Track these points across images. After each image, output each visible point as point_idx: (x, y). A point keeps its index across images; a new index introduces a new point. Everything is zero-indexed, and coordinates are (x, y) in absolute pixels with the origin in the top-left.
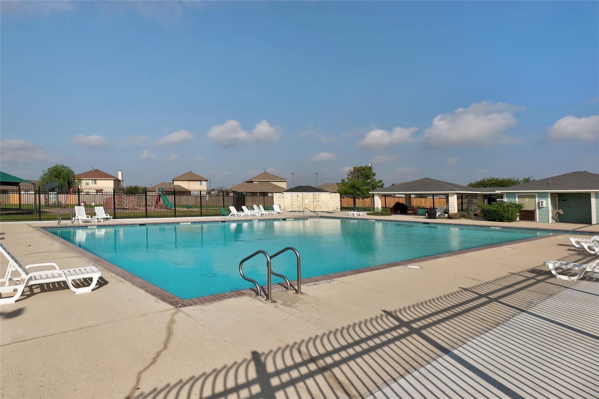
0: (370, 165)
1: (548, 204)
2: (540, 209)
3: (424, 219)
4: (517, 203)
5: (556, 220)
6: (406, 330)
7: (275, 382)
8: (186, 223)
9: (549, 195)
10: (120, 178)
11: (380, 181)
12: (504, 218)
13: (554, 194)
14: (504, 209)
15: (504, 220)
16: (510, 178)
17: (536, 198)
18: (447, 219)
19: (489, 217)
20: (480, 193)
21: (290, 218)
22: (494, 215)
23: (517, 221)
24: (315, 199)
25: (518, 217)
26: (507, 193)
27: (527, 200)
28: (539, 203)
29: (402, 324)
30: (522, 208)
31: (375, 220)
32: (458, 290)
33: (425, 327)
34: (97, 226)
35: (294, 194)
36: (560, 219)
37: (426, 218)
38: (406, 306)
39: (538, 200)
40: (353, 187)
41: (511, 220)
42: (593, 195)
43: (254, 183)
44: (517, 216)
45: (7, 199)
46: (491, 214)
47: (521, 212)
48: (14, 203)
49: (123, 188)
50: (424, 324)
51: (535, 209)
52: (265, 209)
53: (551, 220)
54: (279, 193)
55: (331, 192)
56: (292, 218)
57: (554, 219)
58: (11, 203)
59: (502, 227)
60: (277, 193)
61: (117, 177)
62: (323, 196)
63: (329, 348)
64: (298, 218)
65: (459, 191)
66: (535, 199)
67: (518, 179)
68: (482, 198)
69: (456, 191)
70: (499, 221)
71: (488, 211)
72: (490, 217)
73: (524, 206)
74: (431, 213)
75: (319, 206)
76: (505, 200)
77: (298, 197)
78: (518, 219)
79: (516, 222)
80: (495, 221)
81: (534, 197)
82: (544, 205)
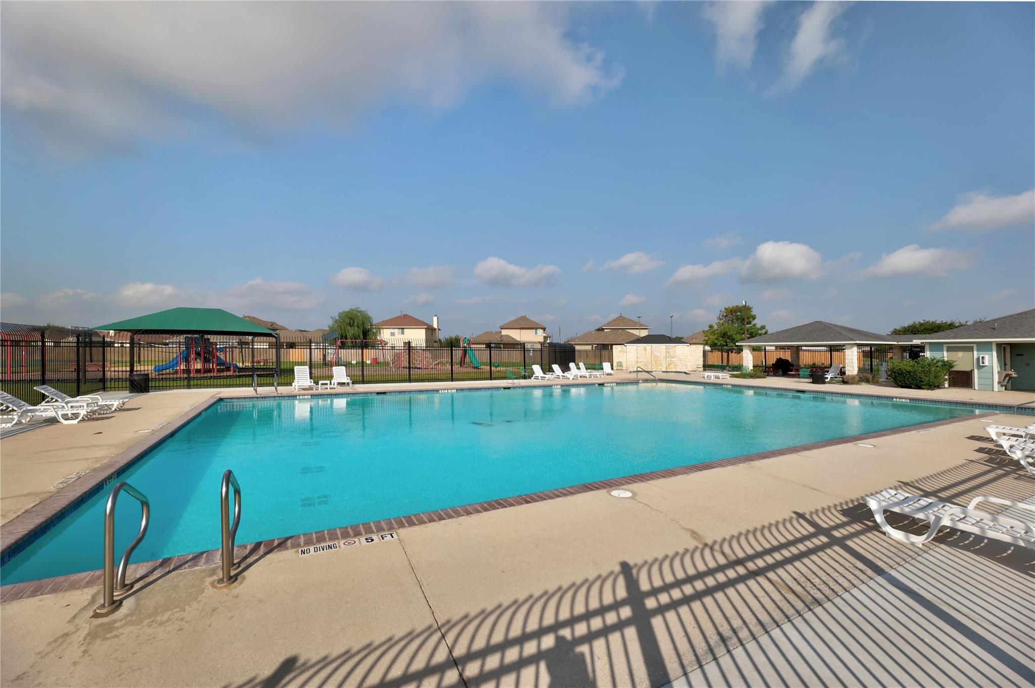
0: (744, 303)
1: (992, 360)
2: (981, 369)
3: (807, 384)
4: (946, 359)
5: (1006, 386)
6: (824, 539)
7: (651, 603)
8: (449, 391)
9: (994, 347)
10: (435, 326)
11: (763, 327)
12: (923, 384)
13: (1003, 346)
14: (923, 369)
15: (922, 387)
16: (953, 322)
17: (974, 352)
18: (841, 384)
19: (900, 381)
20: (896, 343)
21: (610, 383)
22: (908, 379)
23: (945, 388)
24: (669, 353)
25: (946, 382)
26: (930, 343)
27: (960, 354)
28: (978, 359)
29: (820, 531)
30: (952, 367)
31: (731, 386)
32: (896, 485)
33: (851, 536)
34: (311, 396)
35: (640, 346)
36: (1011, 384)
37: (810, 383)
38: (819, 508)
39: (977, 354)
40: (724, 335)
41: (935, 387)
43: (606, 332)
44: (946, 380)
45: (285, 354)
46: (904, 378)
47: (951, 373)
48: (294, 361)
49: (440, 340)
50: (842, 534)
51: (973, 369)
52: (587, 369)
53: (996, 387)
54: (620, 346)
55: (690, 344)
56: (612, 383)
57: (1002, 386)
58: (291, 360)
59: (910, 399)
60: (618, 346)
61: (430, 324)
62: (680, 348)
63: (702, 568)
64: (623, 383)
65: (859, 340)
66: (972, 353)
67: (966, 322)
68: (900, 352)
69: (856, 340)
70: (916, 387)
71: (900, 372)
72: (903, 382)
73: (955, 364)
74: (817, 374)
75: (674, 365)
76: (928, 354)
77: (646, 351)
78: (946, 385)
79: (942, 390)
80: (909, 387)
81: (970, 349)
82: (987, 363)
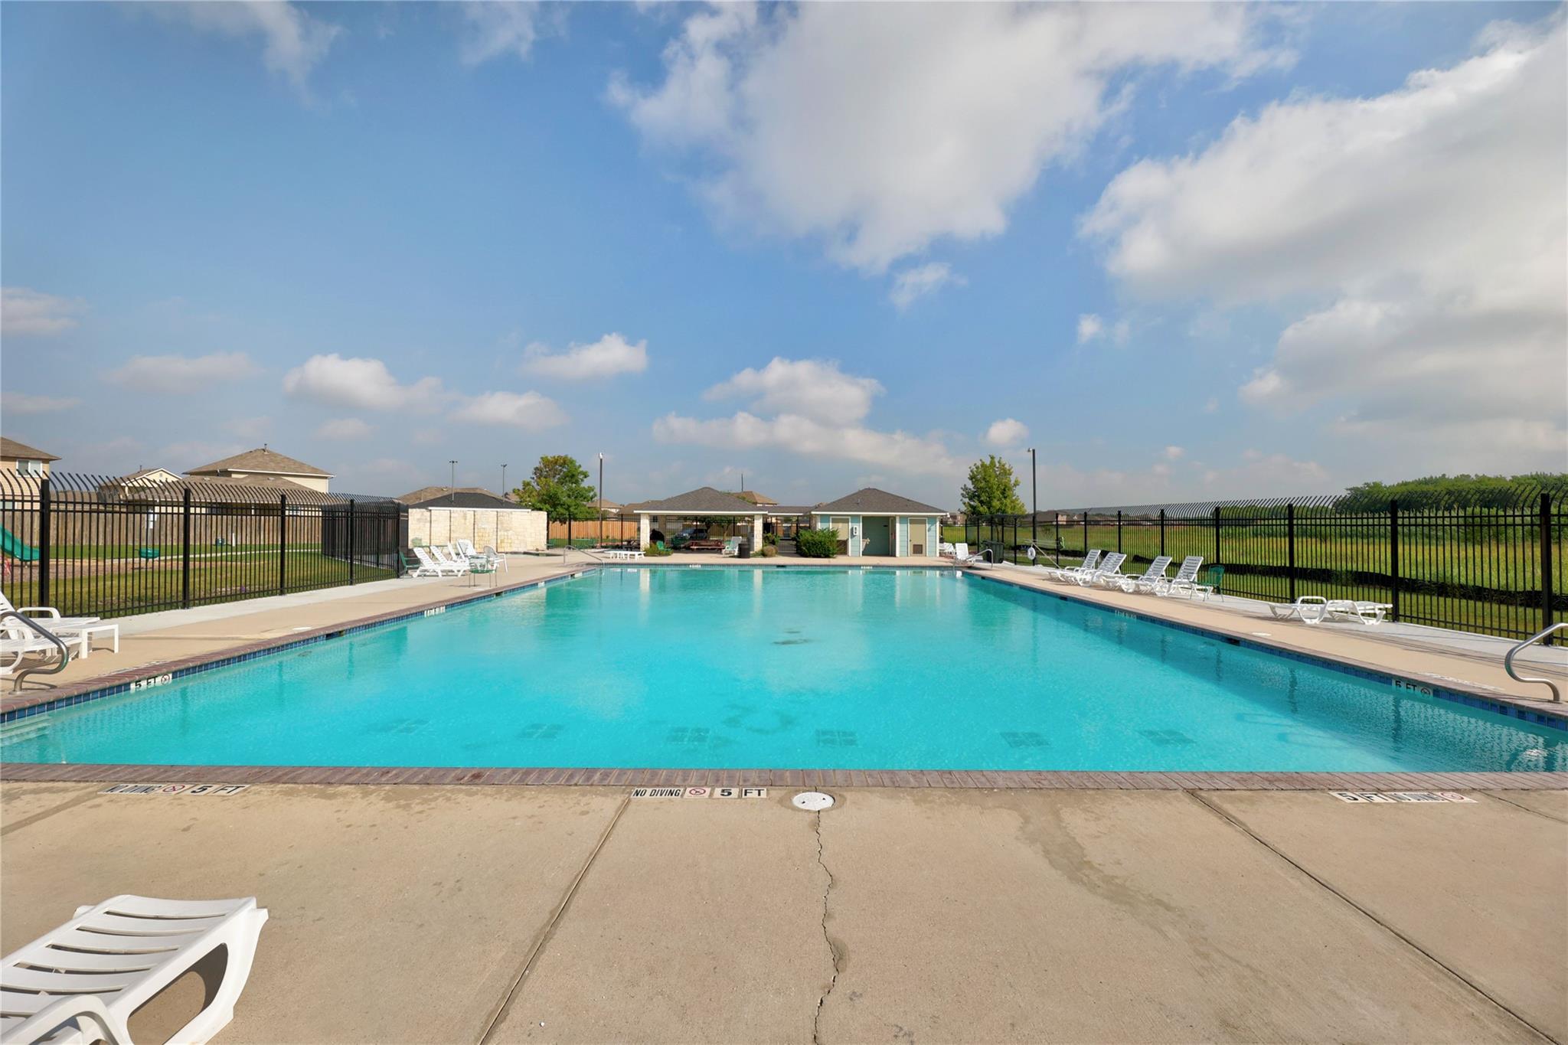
1: (860, 531)
2: (853, 538)
4: (831, 529)
9: (861, 519)
17: (849, 524)
19: (813, 551)
26: (821, 515)
27: (840, 525)
28: (852, 529)
30: (835, 537)
35: (457, 511)
40: (551, 498)
42: (898, 519)
43: (235, 478)
51: (848, 538)
53: (861, 553)
59: (874, 566)
60: (413, 511)
62: (517, 516)
73: (837, 534)
75: (510, 541)
76: (818, 525)
77: (465, 519)
79: (836, 558)
81: (847, 521)
82: (857, 533)
